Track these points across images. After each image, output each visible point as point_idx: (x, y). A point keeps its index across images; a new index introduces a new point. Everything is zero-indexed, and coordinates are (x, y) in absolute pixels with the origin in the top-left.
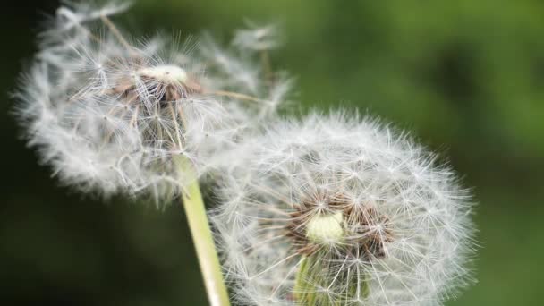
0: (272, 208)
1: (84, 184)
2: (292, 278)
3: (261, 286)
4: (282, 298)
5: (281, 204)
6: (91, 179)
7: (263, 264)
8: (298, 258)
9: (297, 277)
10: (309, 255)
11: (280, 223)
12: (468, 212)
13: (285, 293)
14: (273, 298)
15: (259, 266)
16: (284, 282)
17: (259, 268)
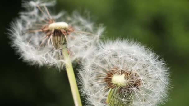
0: (101, 72)
1: (32, 62)
2: (106, 96)
3: (95, 98)
4: (103, 102)
5: (104, 70)
6: (34, 61)
7: (96, 90)
8: (109, 89)
9: (108, 96)
10: (113, 88)
11: (103, 77)
12: (168, 76)
13: (103, 101)
14: (99, 102)
15: (95, 91)
16: (103, 97)
17: (95, 92)
